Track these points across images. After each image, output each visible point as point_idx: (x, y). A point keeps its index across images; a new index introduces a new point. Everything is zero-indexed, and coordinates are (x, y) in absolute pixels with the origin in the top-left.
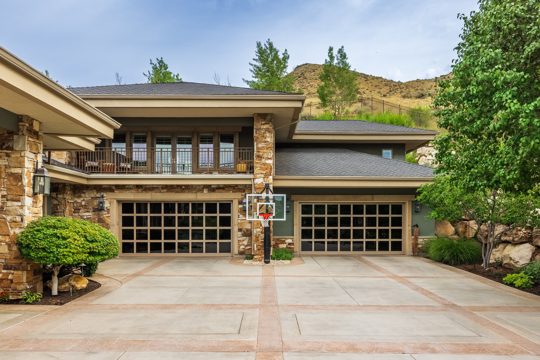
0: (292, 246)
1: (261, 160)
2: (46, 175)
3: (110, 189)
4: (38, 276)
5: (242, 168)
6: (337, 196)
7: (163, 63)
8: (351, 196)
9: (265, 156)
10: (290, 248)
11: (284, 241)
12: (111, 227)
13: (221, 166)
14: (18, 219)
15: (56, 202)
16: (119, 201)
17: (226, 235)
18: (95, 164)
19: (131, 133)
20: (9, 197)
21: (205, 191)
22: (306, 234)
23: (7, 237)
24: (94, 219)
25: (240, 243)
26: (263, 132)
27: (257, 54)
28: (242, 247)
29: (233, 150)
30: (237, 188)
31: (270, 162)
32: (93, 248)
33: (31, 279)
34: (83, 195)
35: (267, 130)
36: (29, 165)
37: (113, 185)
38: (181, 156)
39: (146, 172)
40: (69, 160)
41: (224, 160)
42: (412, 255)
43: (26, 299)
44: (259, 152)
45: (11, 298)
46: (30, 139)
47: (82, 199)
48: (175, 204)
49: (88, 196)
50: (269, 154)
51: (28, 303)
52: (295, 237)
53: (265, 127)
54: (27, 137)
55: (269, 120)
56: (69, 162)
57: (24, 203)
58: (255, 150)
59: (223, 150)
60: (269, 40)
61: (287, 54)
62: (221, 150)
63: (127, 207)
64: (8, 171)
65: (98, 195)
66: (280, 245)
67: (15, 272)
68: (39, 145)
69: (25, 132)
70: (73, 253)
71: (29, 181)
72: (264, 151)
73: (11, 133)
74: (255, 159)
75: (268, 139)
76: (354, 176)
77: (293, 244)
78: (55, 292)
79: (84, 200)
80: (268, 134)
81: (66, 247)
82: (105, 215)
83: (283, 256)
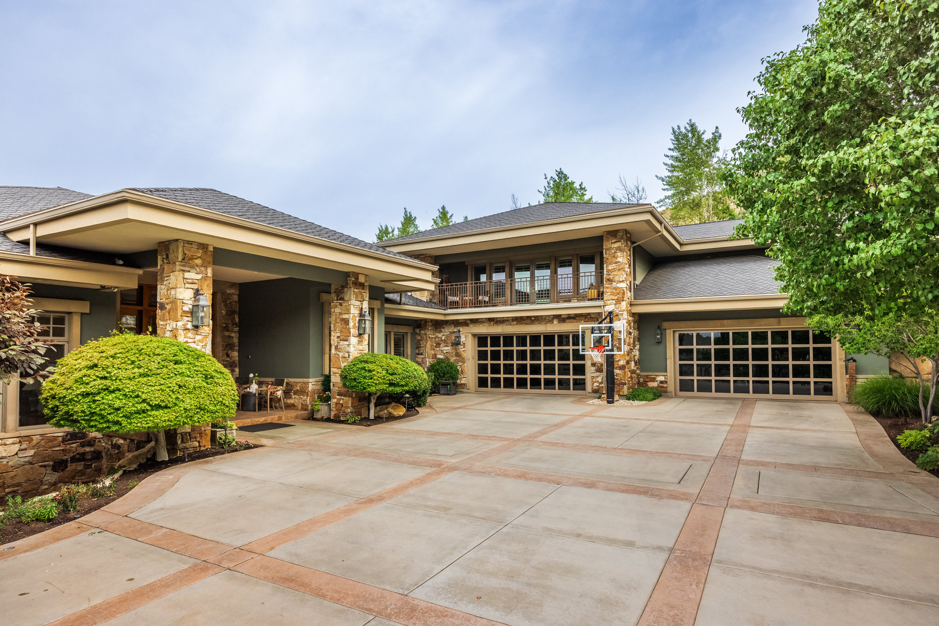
0: (665, 385)
1: (612, 284)
2: (366, 318)
3: (465, 323)
4: (363, 403)
5: (593, 294)
6: (725, 322)
7: (563, 173)
8: (746, 320)
9: (617, 278)
10: (662, 387)
11: (655, 378)
12: (467, 361)
13: (581, 291)
14: (347, 355)
15: (419, 338)
16: (474, 335)
17: (580, 370)
18: (456, 299)
19: (491, 264)
20: (341, 338)
21: (555, 322)
22: (685, 370)
23: (340, 370)
24: (452, 353)
25: (594, 380)
26: (613, 251)
27: (674, 142)
28: (596, 384)
29: (594, 274)
30: (589, 317)
31: (623, 285)
32: (392, 380)
33: (356, 404)
34: (443, 330)
35: (619, 249)
36: (354, 311)
37: (468, 319)
38: (539, 284)
39: (505, 304)
40: (431, 297)
41: (583, 285)
42: (847, 401)
43: (348, 420)
44: (609, 275)
45: (342, 419)
46: (355, 290)
47: (442, 334)
48: (526, 336)
49: (447, 331)
50: (622, 276)
51: (349, 424)
52: (668, 374)
53: (616, 245)
54: (352, 289)
55: (620, 237)
56: (431, 300)
57: (350, 342)
58: (605, 273)
59: (583, 274)
60: (690, 120)
61: (718, 132)
62: (581, 275)
63: (482, 340)
64: (341, 317)
65: (455, 330)
66: (650, 383)
67: (344, 398)
68: (364, 294)
69: (351, 285)
70: (376, 384)
71: (355, 324)
72: (615, 273)
73: (343, 287)
74: (605, 283)
75: (620, 259)
76: (740, 294)
77: (666, 382)
78: (372, 416)
79: (444, 335)
80: (619, 254)
81: (371, 379)
82: (461, 349)
83: (641, 396)
